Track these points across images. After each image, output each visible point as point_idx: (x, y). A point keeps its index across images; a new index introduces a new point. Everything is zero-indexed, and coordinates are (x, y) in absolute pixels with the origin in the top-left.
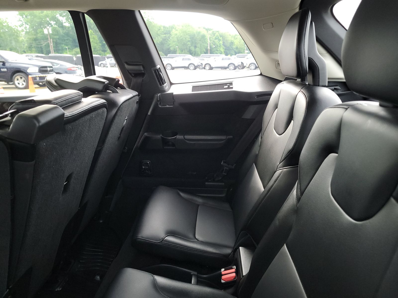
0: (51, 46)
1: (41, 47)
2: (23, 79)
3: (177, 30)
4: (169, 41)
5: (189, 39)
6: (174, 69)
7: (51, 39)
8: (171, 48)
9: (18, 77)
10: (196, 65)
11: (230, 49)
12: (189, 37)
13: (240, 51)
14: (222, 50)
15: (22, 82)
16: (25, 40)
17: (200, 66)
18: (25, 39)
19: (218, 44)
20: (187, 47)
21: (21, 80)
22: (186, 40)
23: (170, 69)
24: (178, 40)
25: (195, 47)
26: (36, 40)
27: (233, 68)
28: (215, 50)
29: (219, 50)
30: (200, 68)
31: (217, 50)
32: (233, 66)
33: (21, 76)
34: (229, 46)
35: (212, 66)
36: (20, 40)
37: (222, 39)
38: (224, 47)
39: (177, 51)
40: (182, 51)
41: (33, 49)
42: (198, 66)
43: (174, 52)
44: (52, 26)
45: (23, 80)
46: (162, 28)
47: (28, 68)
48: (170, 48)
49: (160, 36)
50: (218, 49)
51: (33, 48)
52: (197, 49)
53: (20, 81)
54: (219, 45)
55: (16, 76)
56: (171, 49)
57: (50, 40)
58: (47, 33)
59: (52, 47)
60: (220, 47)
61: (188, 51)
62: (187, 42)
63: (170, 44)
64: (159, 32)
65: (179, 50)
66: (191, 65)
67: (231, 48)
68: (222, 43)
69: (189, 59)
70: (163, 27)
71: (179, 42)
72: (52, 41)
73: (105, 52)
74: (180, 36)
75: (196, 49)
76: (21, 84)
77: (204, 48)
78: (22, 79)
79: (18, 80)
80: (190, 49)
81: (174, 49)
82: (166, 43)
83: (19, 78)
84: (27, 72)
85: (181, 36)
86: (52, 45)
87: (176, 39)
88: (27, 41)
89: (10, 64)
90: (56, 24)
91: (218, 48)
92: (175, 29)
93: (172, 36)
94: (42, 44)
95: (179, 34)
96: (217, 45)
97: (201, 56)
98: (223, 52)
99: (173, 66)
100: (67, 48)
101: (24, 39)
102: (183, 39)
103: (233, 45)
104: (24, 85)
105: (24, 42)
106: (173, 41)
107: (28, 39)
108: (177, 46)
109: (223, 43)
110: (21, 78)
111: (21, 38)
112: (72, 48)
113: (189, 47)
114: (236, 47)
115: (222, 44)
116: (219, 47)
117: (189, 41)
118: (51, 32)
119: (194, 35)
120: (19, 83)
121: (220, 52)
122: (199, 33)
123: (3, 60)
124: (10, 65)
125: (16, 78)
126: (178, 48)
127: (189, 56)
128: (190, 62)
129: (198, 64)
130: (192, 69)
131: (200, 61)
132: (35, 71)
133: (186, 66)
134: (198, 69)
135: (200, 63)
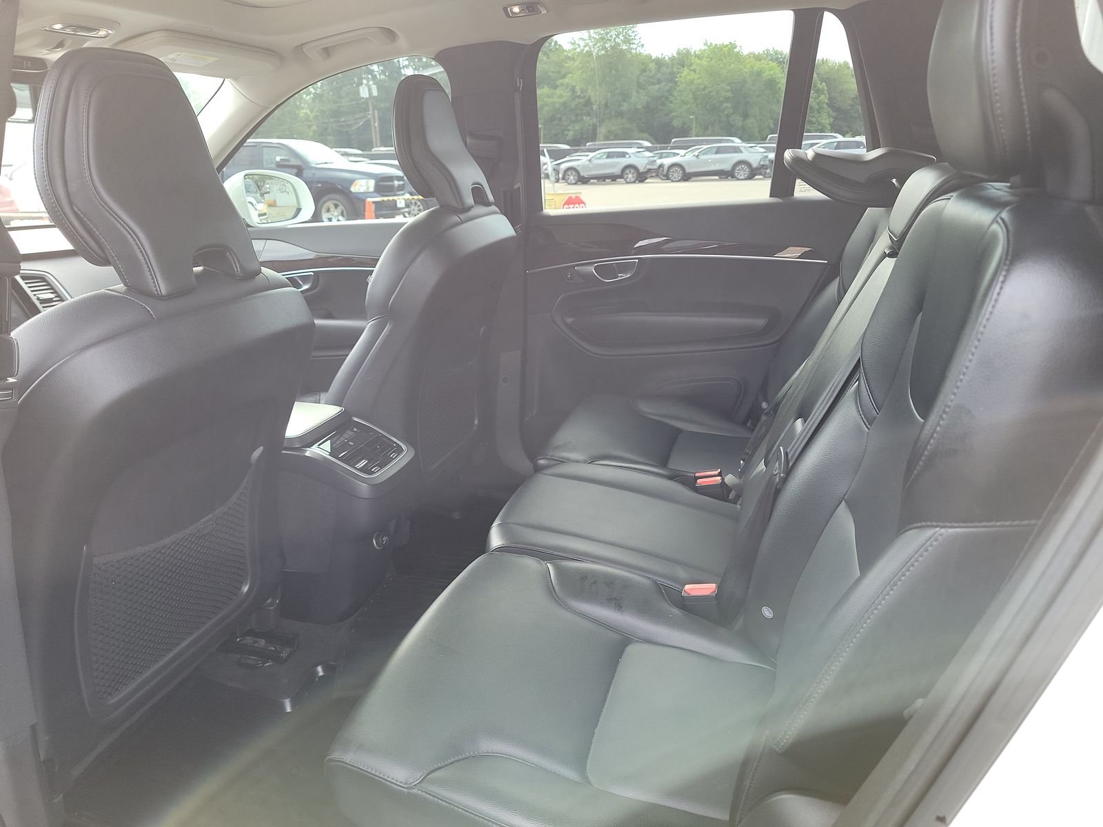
0: (375, 127)
1: (347, 132)
2: (341, 207)
3: (694, 71)
4: (671, 102)
5: (729, 94)
6: (690, 178)
7: (376, 112)
8: (674, 122)
9: (330, 204)
10: (755, 165)
12: (728, 88)
14: (826, 121)
15: (338, 216)
16: (312, 115)
17: (767, 169)
18: (312, 112)
19: (815, 105)
20: (720, 116)
21: (336, 211)
22: (719, 98)
23: (680, 178)
24: (695, 98)
25: (745, 116)
26: (336, 114)
30: (765, 173)
33: (337, 200)
34: (849, 108)
36: (301, 115)
37: (826, 88)
39: (692, 129)
40: (706, 128)
41: (330, 138)
42: (760, 168)
43: (684, 132)
44: (374, 77)
45: (340, 212)
46: (652, 66)
47: (352, 182)
48: (671, 122)
49: (644, 89)
50: (814, 120)
51: (329, 135)
52: (751, 122)
54: (817, 106)
55: (325, 202)
56: (675, 125)
57: (374, 112)
58: (367, 95)
59: (375, 132)
60: (819, 112)
61: (723, 129)
62: (722, 102)
63: (671, 111)
64: (642, 79)
65: (696, 127)
66: (740, 167)
68: (827, 101)
69: (736, 150)
70: (656, 64)
71: (697, 104)
72: (376, 116)
74: (702, 87)
75: (746, 122)
78: (339, 207)
79: (328, 210)
80: (728, 122)
81: (684, 124)
82: (661, 107)
83: (332, 207)
84: (351, 192)
85: (705, 88)
86: (376, 125)
87: (691, 95)
88: (316, 117)
89: (313, 172)
90: (383, 72)
91: (813, 117)
92: (688, 68)
93: (678, 89)
94: (350, 126)
95: (700, 81)
97: (767, 141)
98: (829, 127)
99: (688, 171)
101: (309, 112)
102: (712, 94)
105: (311, 121)
106: (683, 101)
107: (318, 114)
108: (693, 114)
109: (830, 99)
110: (336, 206)
111: (304, 111)
113: (728, 116)
115: (827, 104)
116: (816, 112)
117: (727, 99)
118: (375, 93)
119: (745, 82)
122: (759, 74)
123: (299, 163)
124: (314, 174)
125: (325, 206)
126: (694, 120)
127: (732, 142)
128: (737, 157)
129: (762, 163)
130: (743, 177)
131: (765, 154)
132: (368, 188)
133: (726, 170)
134: (761, 177)
135: (767, 157)
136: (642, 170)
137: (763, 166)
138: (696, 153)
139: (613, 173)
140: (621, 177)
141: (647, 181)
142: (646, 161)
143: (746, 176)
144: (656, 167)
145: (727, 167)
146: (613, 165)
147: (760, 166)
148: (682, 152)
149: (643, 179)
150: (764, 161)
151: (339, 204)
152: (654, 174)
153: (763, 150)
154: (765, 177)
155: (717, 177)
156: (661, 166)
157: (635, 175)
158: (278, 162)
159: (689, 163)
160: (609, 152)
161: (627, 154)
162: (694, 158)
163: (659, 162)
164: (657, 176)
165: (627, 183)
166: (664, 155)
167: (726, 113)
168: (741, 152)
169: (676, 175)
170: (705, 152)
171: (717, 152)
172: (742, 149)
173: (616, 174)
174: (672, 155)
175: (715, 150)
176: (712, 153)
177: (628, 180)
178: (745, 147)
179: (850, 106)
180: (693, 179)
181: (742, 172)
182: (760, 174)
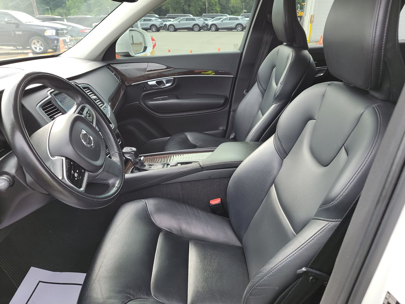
2: (40, 42)
6: (177, 30)
9: (35, 41)
10: (201, 26)
11: (226, 8)
13: (236, 10)
14: (218, 9)
15: (39, 46)
17: (205, 27)
19: (214, 2)
21: (38, 44)
25: (189, 6)
27: (241, 30)
28: (210, 9)
29: (215, 9)
30: (204, 29)
31: (212, 9)
32: (241, 27)
33: (38, 39)
34: (225, 5)
35: (218, 27)
38: (219, 6)
40: (175, 10)
42: (203, 27)
43: (166, 11)
45: (40, 44)
47: (45, 30)
53: (37, 46)
55: (32, 40)
56: (163, 9)
61: (181, 11)
65: (171, 10)
66: (196, 26)
67: (227, 6)
68: (218, 1)
69: (193, 19)
73: (91, 13)
75: (190, 8)
76: (38, 48)
77: (199, 7)
79: (34, 44)
80: (183, 8)
81: (167, 8)
84: (45, 35)
91: (214, 7)
96: (213, 4)
97: (203, 16)
98: (219, 11)
99: (176, 27)
100: (48, 9)
103: (229, 3)
104: (42, 49)
108: (170, 4)
110: (38, 42)
112: (54, 9)
113: (183, 6)
114: (233, 6)
116: (215, 6)
120: (36, 48)
121: (216, 12)
123: (17, 22)
124: (25, 27)
125: (33, 42)
126: (170, 7)
127: (190, 16)
128: (194, 22)
129: (203, 25)
130: (197, 31)
131: (204, 21)
132: (52, 34)
133: (191, 27)
134: (203, 30)
135: (205, 23)
136: (158, 26)
137: (204, 26)
138: (179, 20)
139: (147, 28)
140: (150, 29)
141: (160, 31)
142: (159, 23)
143: (198, 30)
144: (163, 25)
145: (191, 26)
146: (146, 24)
147: (203, 26)
148: (172, 20)
149: (159, 30)
150: (204, 24)
151: (39, 41)
152: (163, 28)
153: (203, 20)
154: (204, 30)
155: (187, 30)
156: (165, 25)
157: (156, 28)
158: (6, 21)
159: (176, 24)
160: (144, 19)
161: (152, 20)
162: (178, 22)
163: (164, 23)
164: (164, 29)
165: (153, 32)
166: (165, 21)
167: (182, 4)
168: (195, 20)
169: (171, 29)
170: (182, 20)
171: (186, 20)
172: (196, 19)
173: (148, 28)
174: (168, 21)
175: (186, 19)
176: (184, 21)
177: (153, 31)
178: (197, 19)
179: (226, 4)
180: (178, 31)
181: (196, 28)
182: (203, 29)
